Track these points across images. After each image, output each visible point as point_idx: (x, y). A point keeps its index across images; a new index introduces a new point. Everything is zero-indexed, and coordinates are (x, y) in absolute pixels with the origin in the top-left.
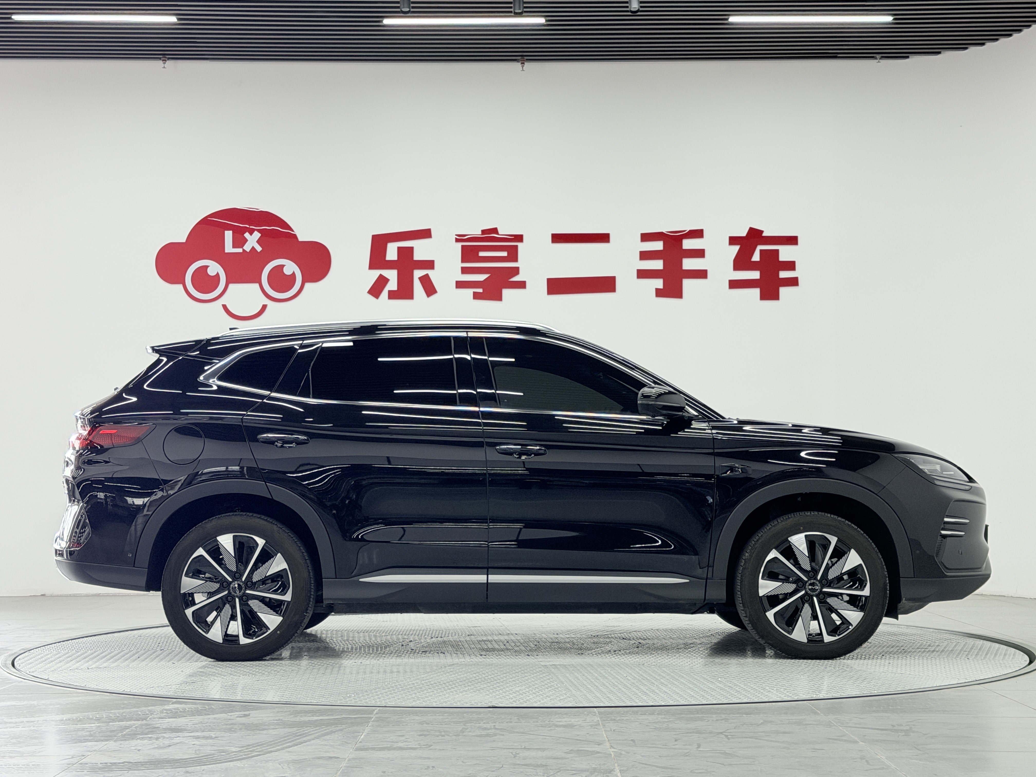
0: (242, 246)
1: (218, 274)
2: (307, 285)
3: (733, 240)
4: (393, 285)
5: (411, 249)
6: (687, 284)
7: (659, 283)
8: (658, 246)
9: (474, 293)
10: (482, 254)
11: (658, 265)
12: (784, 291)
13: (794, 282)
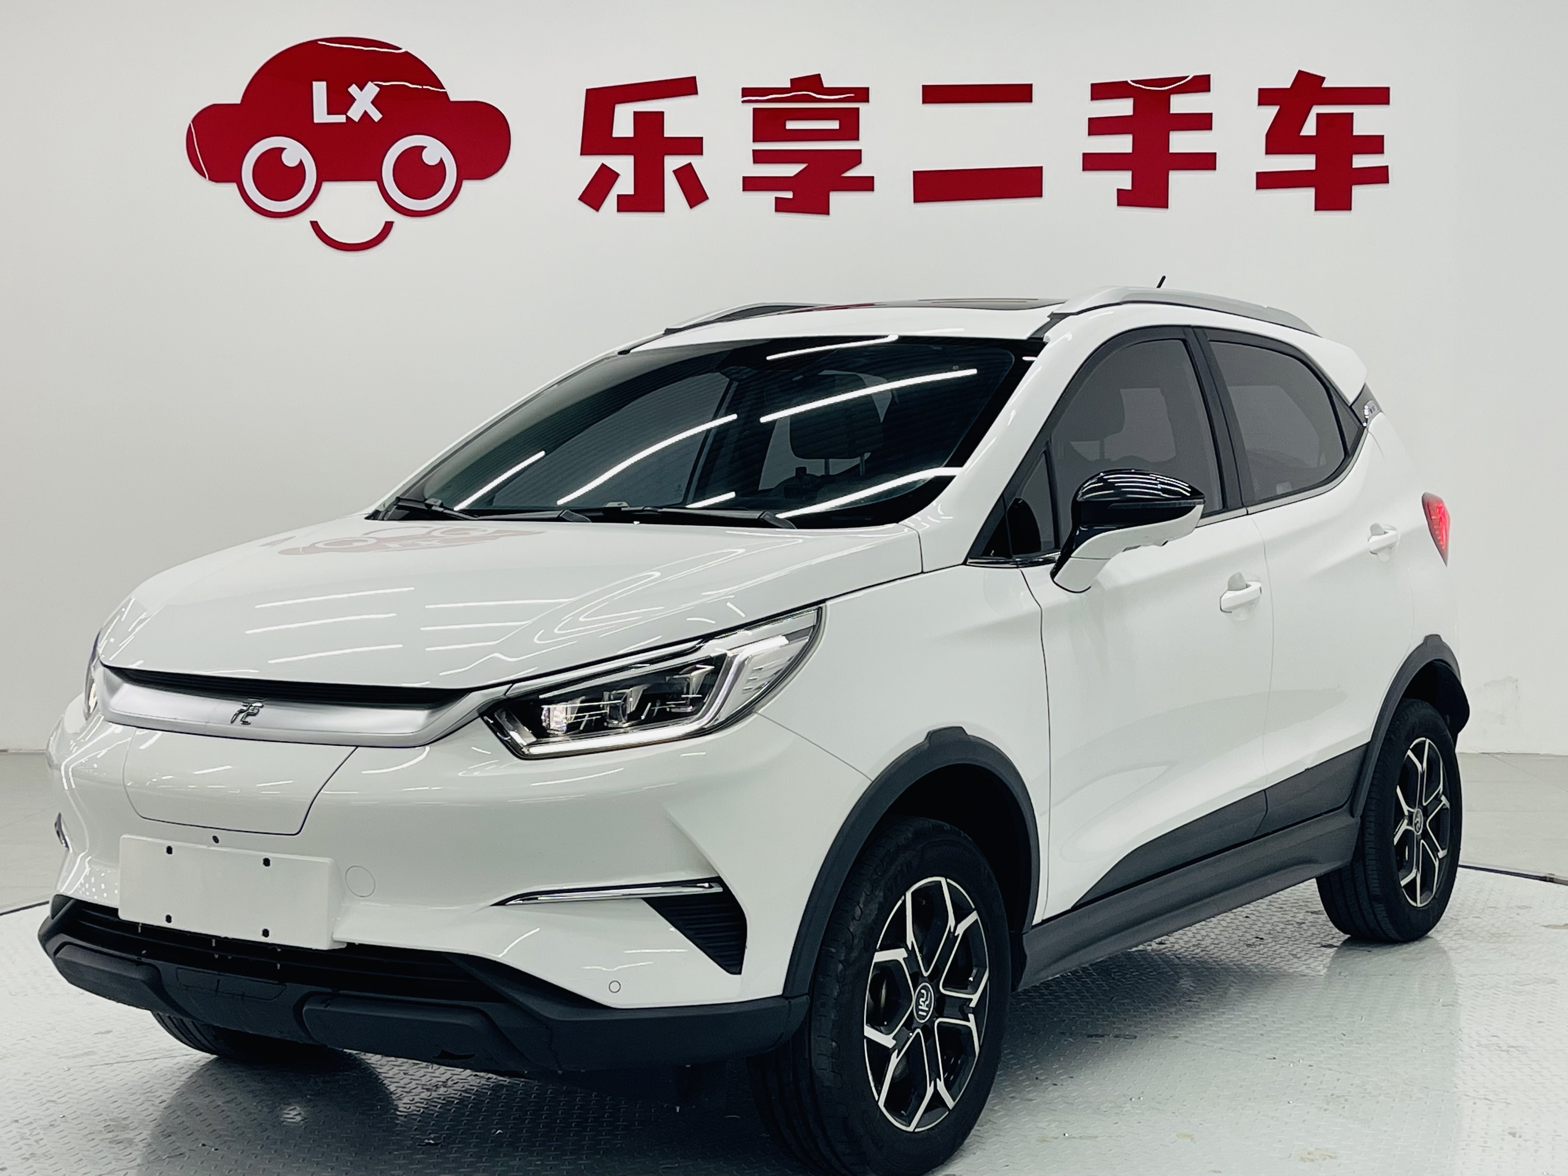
0: (344, 112)
1: (301, 162)
2: (467, 185)
3: (1266, 97)
4: (625, 185)
5: (659, 116)
6: (1177, 179)
7: (1124, 179)
8: (1124, 107)
9: (777, 198)
10: (791, 125)
11: (1122, 144)
12: (1359, 193)
13: (1380, 176)
